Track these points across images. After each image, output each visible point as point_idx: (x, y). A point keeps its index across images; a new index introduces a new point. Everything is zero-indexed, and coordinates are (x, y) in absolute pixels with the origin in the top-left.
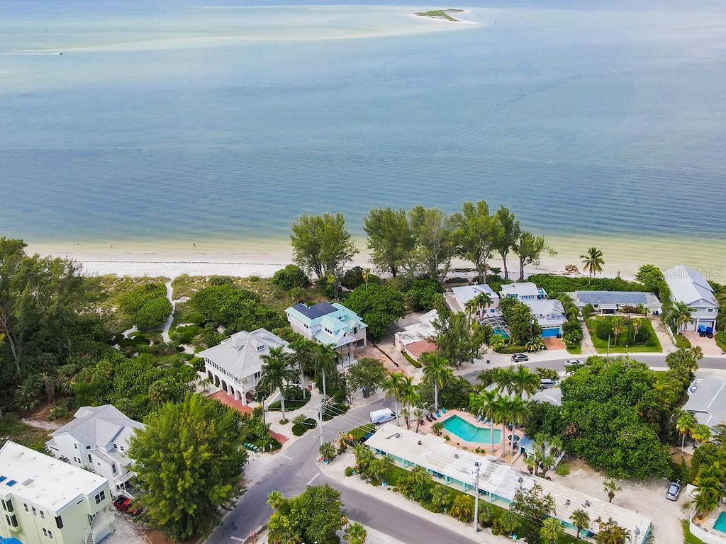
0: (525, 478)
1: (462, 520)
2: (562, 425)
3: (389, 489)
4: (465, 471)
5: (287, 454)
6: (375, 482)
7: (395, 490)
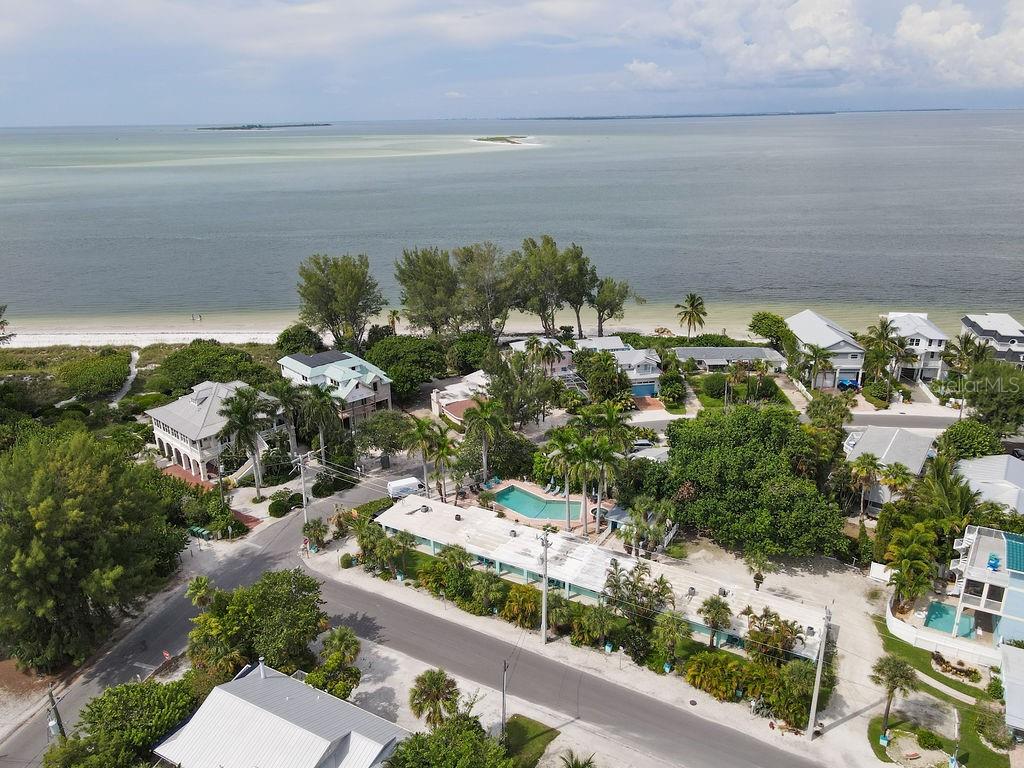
0: (620, 560)
1: (522, 625)
2: (672, 488)
3: (407, 584)
4: (526, 553)
5: (255, 542)
6: (387, 575)
7: (417, 586)
